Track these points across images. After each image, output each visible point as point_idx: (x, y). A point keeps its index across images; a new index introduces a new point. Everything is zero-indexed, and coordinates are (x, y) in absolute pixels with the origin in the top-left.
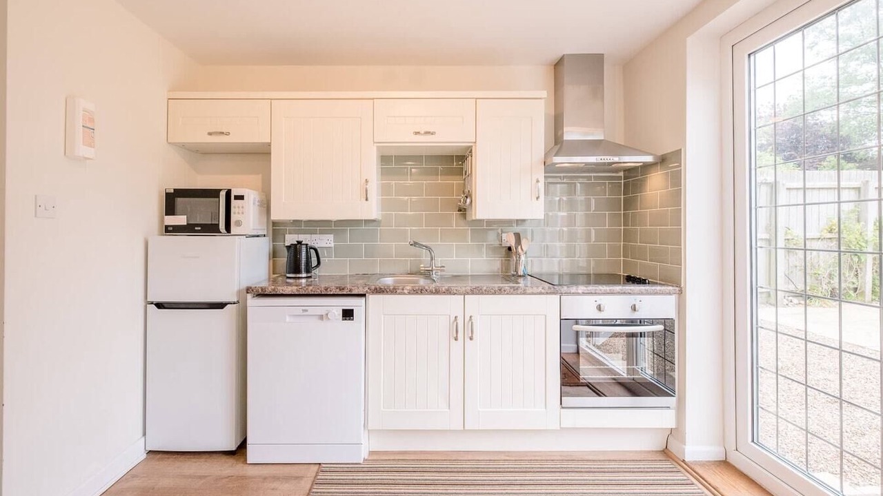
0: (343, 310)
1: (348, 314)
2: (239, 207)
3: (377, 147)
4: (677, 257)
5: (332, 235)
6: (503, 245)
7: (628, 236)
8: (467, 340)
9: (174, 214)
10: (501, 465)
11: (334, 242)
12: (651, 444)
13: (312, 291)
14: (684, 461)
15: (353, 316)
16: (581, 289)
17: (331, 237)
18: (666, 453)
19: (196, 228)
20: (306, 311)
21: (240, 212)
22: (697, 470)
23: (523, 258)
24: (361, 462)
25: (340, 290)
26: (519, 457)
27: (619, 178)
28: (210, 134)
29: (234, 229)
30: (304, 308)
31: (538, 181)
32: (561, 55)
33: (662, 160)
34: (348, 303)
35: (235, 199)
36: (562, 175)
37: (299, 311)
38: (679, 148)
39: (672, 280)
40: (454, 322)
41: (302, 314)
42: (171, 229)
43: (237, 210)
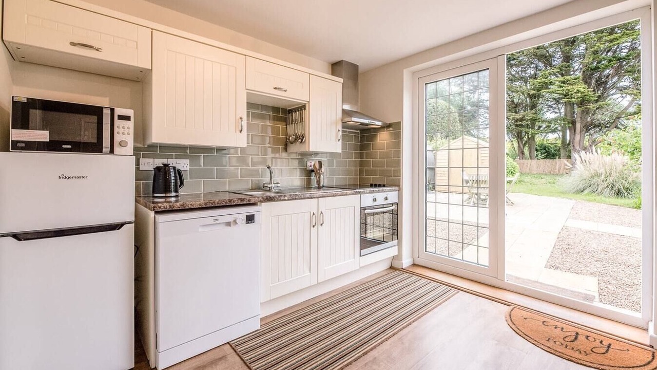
0: (247, 216)
1: (250, 219)
2: (123, 128)
3: (247, 92)
4: (398, 173)
5: (188, 160)
6: (308, 169)
7: (362, 164)
8: (319, 226)
9: (27, 128)
10: (338, 297)
11: (190, 166)
12: (386, 265)
13: (218, 203)
14: (402, 269)
15: (254, 220)
16: (368, 190)
17: (187, 161)
18: (392, 268)
19: (64, 146)
20: (217, 220)
21: (126, 132)
22: (410, 270)
23: (322, 176)
24: (259, 328)
25: (241, 201)
26: (343, 290)
27: (357, 133)
28: (73, 44)
29: (117, 149)
30: (215, 218)
31: (339, 131)
32: (340, 60)
33: (387, 126)
34: (249, 210)
35: (118, 119)
36: (348, 130)
37: (211, 221)
38: (399, 121)
39: (396, 184)
40: (313, 216)
41: (214, 223)
42: (23, 145)
43: (121, 130)
